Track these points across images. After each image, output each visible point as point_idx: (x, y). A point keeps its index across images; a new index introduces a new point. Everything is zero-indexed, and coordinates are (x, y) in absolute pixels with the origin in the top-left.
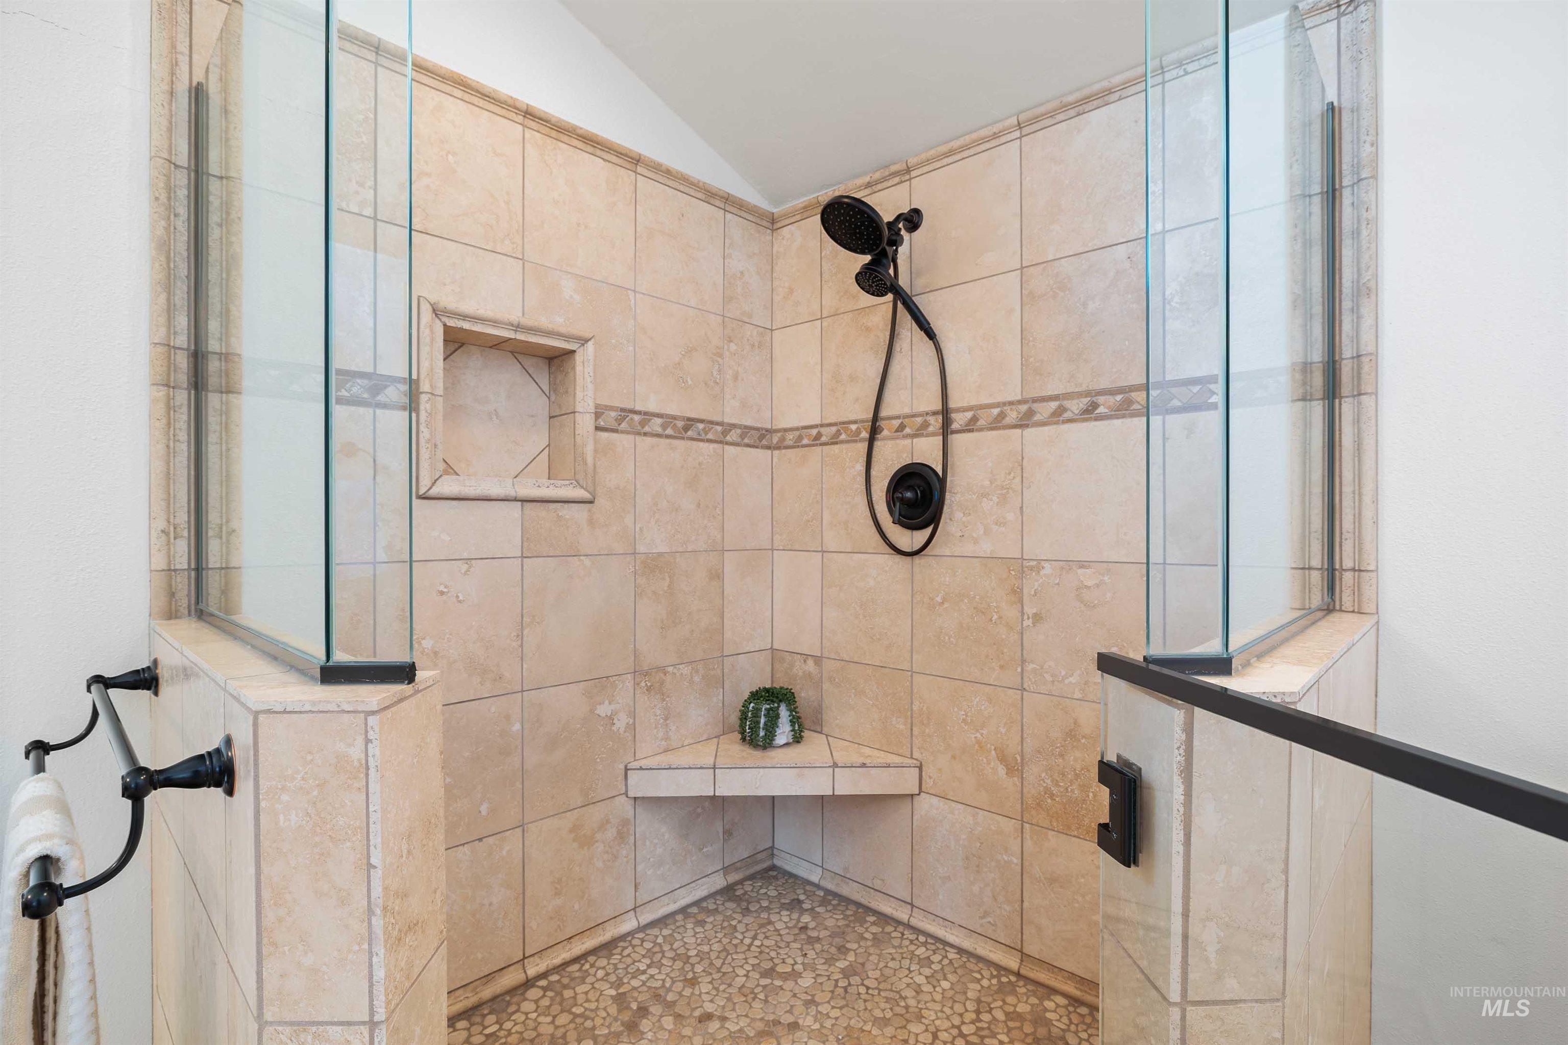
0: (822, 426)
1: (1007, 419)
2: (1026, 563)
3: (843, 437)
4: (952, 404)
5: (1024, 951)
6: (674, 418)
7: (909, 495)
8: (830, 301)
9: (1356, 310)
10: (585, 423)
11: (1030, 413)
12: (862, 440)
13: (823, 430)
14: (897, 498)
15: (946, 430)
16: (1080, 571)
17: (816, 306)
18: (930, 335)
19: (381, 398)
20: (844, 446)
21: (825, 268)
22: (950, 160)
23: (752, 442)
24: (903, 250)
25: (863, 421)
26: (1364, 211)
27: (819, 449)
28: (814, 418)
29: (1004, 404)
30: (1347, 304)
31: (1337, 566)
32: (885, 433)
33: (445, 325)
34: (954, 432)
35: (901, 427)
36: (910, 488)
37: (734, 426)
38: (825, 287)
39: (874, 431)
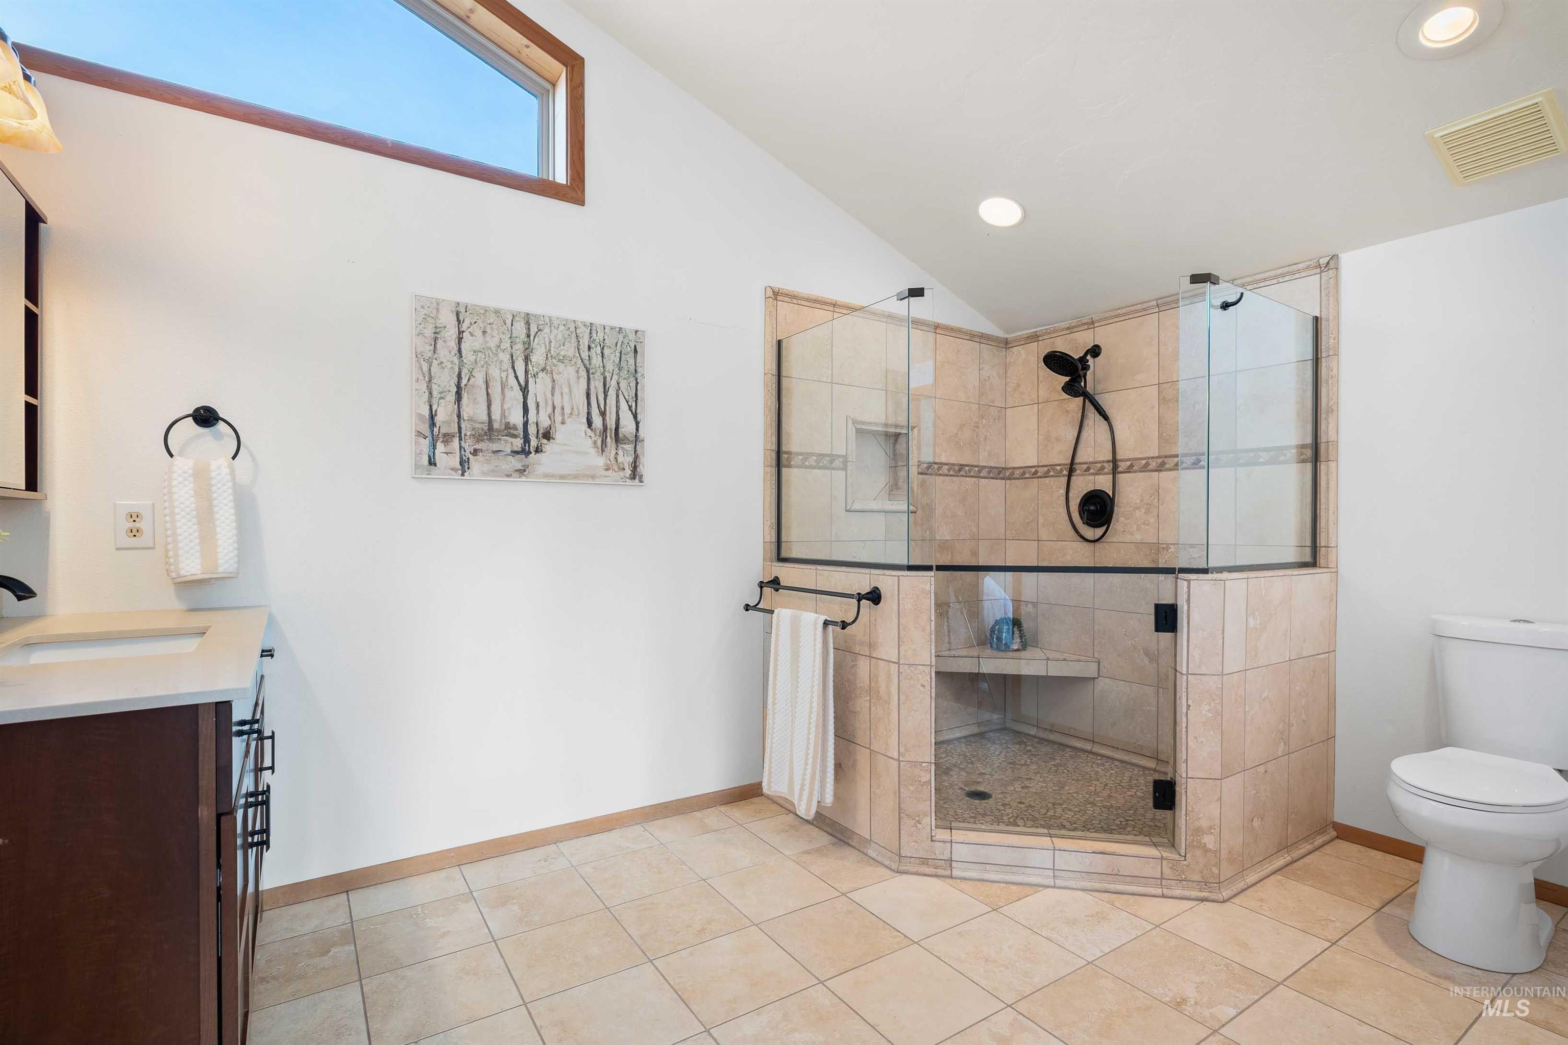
0: (1038, 466)
1: (1150, 466)
2: (1160, 546)
3: (1052, 473)
4: (1118, 457)
5: (1159, 758)
6: (954, 465)
7: (1092, 508)
8: (1043, 394)
9: (1327, 419)
10: (914, 470)
11: (1163, 464)
12: (1064, 476)
13: (1038, 469)
14: (1086, 510)
15: (1115, 471)
16: (1191, 549)
17: (1035, 396)
18: (1106, 418)
19: (833, 465)
20: (1051, 479)
21: (1040, 374)
22: (1118, 319)
23: (994, 476)
24: (1089, 374)
25: (1064, 465)
26: (1330, 371)
27: (1036, 480)
28: (1034, 462)
29: (1149, 458)
30: (1323, 416)
31: (1318, 545)
32: (1078, 472)
33: (856, 428)
34: (1120, 473)
35: (1088, 469)
36: (1094, 504)
37: (984, 467)
38: (1040, 385)
39: (1071, 471)
